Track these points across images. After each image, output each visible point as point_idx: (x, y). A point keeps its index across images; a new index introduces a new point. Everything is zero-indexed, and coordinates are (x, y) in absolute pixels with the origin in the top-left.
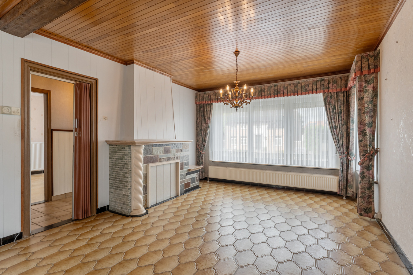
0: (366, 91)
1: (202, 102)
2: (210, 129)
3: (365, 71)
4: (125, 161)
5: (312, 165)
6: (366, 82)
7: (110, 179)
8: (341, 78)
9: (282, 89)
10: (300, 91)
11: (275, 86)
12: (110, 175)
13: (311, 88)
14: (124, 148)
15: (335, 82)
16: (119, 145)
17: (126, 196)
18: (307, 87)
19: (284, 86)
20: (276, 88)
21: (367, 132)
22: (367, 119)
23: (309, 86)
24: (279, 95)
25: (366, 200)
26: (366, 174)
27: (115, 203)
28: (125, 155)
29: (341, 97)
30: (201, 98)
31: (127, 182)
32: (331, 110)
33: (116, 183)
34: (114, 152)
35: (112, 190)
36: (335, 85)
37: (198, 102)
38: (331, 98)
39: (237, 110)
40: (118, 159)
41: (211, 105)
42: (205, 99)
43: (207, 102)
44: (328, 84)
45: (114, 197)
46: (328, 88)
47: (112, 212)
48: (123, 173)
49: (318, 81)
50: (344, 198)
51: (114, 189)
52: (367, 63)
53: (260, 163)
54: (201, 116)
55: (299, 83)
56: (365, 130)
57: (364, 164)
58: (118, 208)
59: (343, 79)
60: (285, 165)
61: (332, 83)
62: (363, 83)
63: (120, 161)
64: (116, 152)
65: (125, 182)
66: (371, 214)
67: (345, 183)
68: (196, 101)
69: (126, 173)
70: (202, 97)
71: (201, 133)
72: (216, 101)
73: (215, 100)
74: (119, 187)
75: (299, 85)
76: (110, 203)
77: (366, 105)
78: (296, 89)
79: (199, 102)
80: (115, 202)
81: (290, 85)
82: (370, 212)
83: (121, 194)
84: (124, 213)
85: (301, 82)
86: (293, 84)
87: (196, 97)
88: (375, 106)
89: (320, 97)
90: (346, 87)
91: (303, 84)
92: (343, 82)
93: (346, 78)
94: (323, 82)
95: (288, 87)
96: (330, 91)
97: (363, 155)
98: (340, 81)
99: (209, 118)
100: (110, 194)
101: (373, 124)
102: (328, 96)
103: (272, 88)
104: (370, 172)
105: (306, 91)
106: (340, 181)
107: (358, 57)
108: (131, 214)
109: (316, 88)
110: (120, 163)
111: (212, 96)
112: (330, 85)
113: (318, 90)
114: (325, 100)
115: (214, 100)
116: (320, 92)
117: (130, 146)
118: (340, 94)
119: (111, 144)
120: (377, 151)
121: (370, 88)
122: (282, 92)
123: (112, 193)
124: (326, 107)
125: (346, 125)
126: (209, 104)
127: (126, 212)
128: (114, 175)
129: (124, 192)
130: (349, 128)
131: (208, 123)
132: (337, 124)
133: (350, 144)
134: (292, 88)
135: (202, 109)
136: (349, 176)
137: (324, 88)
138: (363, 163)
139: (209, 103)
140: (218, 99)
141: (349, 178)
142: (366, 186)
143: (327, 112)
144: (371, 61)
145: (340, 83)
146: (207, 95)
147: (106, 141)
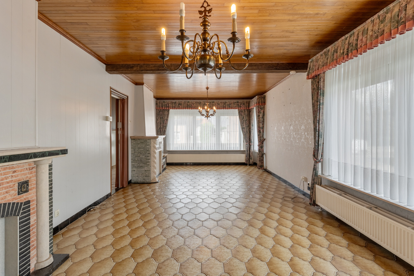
0: (261, 113)
1: (162, 108)
2: (168, 128)
3: (260, 103)
4: (147, 149)
5: (232, 149)
6: (261, 109)
7: (132, 162)
8: (246, 102)
10: (227, 107)
11: (213, 102)
12: (132, 159)
13: (232, 106)
14: (146, 141)
15: (244, 104)
16: (142, 139)
17: (148, 171)
18: (230, 105)
21: (261, 131)
22: (261, 125)
25: (261, 162)
26: (261, 150)
27: (137, 177)
28: (147, 145)
29: (246, 112)
30: (160, 105)
31: (149, 162)
32: (242, 119)
33: (139, 164)
34: (137, 144)
35: (135, 169)
36: (244, 105)
37: (158, 108)
38: (242, 112)
39: (207, 119)
40: (141, 148)
41: (169, 110)
42: (164, 106)
43: (166, 108)
44: (241, 104)
45: (136, 174)
46: (241, 107)
47: (135, 183)
48: (145, 157)
49: (236, 102)
50: (248, 165)
51: (136, 168)
52: (261, 100)
53: (203, 150)
54: (160, 118)
55: (226, 102)
56: (260, 130)
58: (140, 180)
59: (247, 103)
60: (218, 150)
61: (242, 104)
62: (260, 109)
63: (142, 149)
64: (139, 144)
65: (147, 162)
66: (263, 168)
67: (249, 157)
68: (156, 106)
69: (148, 156)
70: (161, 104)
71: (160, 131)
72: (173, 108)
73: (172, 107)
74: (142, 166)
75: (226, 103)
76: (132, 178)
77: (261, 119)
78: (225, 105)
79: (159, 108)
80: (137, 176)
81: (221, 103)
83: (143, 171)
84: (146, 182)
85: (227, 102)
86: (223, 102)
87: (157, 104)
88: (264, 119)
89: (236, 111)
90: (249, 107)
91: (228, 103)
92: (247, 104)
93: (249, 103)
94: (238, 103)
95: (220, 104)
96: (242, 108)
97: (260, 142)
98: (246, 104)
99: (167, 120)
100: (132, 172)
101: (263, 127)
102: (240, 111)
103: (211, 104)
105: (230, 107)
106: (246, 156)
107: (258, 97)
108: (151, 182)
109: (235, 106)
110: (142, 151)
111: (170, 105)
112: (242, 105)
113: (236, 108)
114: (239, 113)
115: (171, 107)
116: (237, 109)
117: (150, 139)
118: (246, 110)
119: (133, 139)
120: (265, 140)
121: (262, 112)
123: (134, 171)
124: (240, 117)
125: (249, 127)
126: (167, 110)
127: (148, 181)
128: (136, 159)
129: (146, 168)
130: (250, 129)
131: (166, 124)
132: (245, 127)
133: (251, 137)
134: (223, 105)
135: (161, 113)
136: (251, 153)
137: (238, 106)
138: (260, 145)
139: (168, 109)
140: (174, 107)
141: (251, 154)
142: (261, 155)
143: (240, 120)
145: (246, 105)
146: (166, 104)
147: (131, 137)
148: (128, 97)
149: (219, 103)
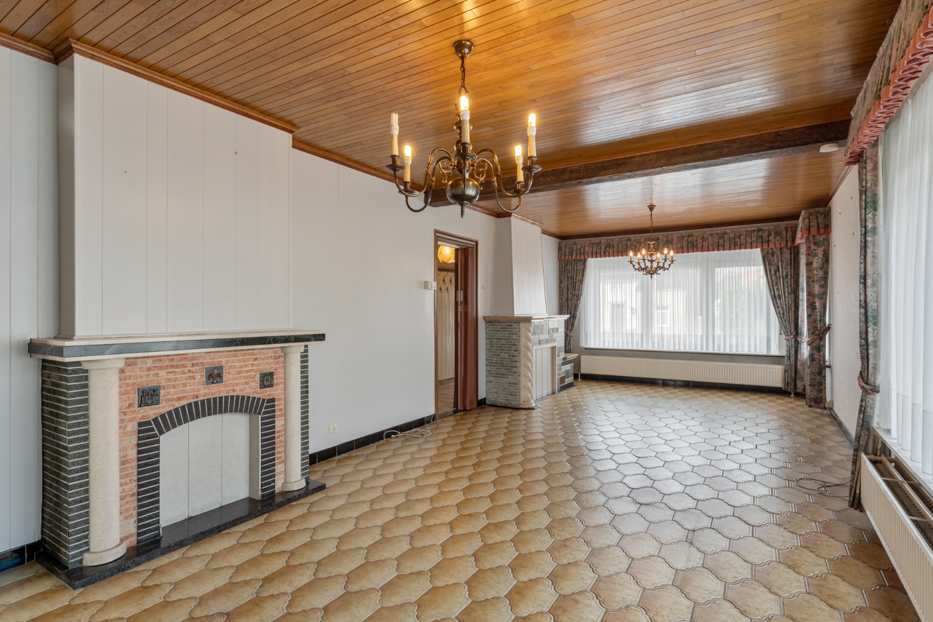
0: (816, 255)
1: (570, 257)
2: (582, 299)
3: (814, 231)
4: (514, 341)
5: (746, 351)
6: (816, 244)
7: (487, 365)
8: (786, 228)
9: (700, 240)
10: (727, 245)
11: (689, 236)
12: (487, 360)
13: (743, 241)
14: (512, 326)
15: (777, 234)
16: (504, 322)
17: (514, 384)
18: (738, 240)
19: (703, 237)
20: (690, 239)
21: (817, 304)
22: (817, 289)
23: (740, 238)
24: (695, 249)
25: (817, 387)
26: (816, 356)
27: (495, 395)
28: (513, 334)
29: (787, 255)
30: (567, 250)
31: (516, 367)
32: (773, 272)
33: (498, 369)
34: (495, 331)
35: (491, 379)
36: (778, 238)
37: (563, 256)
38: (773, 256)
39: (651, 277)
40: (501, 339)
41: (585, 260)
42: (574, 253)
43: (578, 257)
44: (769, 236)
45: (493, 388)
46: (768, 241)
47: (491, 406)
48: (509, 356)
49: (754, 231)
50: (792, 396)
51: (493, 377)
52: (815, 221)
53: (666, 349)
54: (568, 278)
55: (725, 233)
56: (814, 302)
57: (814, 344)
58: (501, 400)
59: (789, 229)
60: (705, 351)
61: (773, 235)
62: (812, 245)
63: (504, 342)
64: (499, 331)
65: (513, 367)
66: (822, 405)
67: (793, 375)
68: (559, 254)
69: (515, 356)
70: (569, 248)
71: (568, 305)
72: (594, 255)
73: (592, 254)
74: (504, 374)
75: (726, 236)
76: (487, 395)
77: (815, 272)
78: (721, 241)
79: (565, 257)
80: (496, 393)
81: (711, 235)
82: (821, 402)
83: (506, 383)
84: (510, 406)
85: (728, 231)
86: (717, 234)
87: (560, 249)
88: (826, 273)
89: (757, 252)
90: (794, 241)
91: (732, 235)
92: (789, 234)
93: (794, 229)
94: (760, 233)
95: (710, 239)
96: (772, 245)
97: (812, 333)
98: (785, 232)
99: (581, 281)
100: (486, 384)
101: (823, 296)
102: (768, 253)
103: (685, 239)
104: (821, 353)
105: (736, 244)
106: (786, 371)
107: (806, 213)
108: (521, 407)
109: (750, 241)
110: (505, 344)
111: (586, 248)
112: (771, 238)
113: (754, 245)
114: (764, 258)
115: (590, 255)
116: (757, 247)
117: (519, 323)
118: (785, 250)
119: (489, 321)
120: (829, 328)
121: (820, 252)
122: (700, 246)
123: (491, 382)
124: (765, 268)
125: (794, 293)
126: (582, 260)
127: (514, 404)
128: (494, 359)
129: (511, 379)
130: (798, 298)
131: (580, 289)
132: (781, 293)
133: (800, 320)
134: (716, 240)
135: (569, 267)
136: (799, 363)
137: (760, 241)
138: (812, 342)
139: (582, 258)
140: (596, 253)
141: (799, 367)
142: (817, 370)
143: (767, 275)
144: (821, 219)
145: (784, 235)
146: (579, 247)
147: (484, 318)
148: (477, 243)
149: (706, 236)
